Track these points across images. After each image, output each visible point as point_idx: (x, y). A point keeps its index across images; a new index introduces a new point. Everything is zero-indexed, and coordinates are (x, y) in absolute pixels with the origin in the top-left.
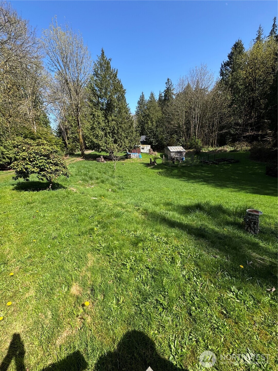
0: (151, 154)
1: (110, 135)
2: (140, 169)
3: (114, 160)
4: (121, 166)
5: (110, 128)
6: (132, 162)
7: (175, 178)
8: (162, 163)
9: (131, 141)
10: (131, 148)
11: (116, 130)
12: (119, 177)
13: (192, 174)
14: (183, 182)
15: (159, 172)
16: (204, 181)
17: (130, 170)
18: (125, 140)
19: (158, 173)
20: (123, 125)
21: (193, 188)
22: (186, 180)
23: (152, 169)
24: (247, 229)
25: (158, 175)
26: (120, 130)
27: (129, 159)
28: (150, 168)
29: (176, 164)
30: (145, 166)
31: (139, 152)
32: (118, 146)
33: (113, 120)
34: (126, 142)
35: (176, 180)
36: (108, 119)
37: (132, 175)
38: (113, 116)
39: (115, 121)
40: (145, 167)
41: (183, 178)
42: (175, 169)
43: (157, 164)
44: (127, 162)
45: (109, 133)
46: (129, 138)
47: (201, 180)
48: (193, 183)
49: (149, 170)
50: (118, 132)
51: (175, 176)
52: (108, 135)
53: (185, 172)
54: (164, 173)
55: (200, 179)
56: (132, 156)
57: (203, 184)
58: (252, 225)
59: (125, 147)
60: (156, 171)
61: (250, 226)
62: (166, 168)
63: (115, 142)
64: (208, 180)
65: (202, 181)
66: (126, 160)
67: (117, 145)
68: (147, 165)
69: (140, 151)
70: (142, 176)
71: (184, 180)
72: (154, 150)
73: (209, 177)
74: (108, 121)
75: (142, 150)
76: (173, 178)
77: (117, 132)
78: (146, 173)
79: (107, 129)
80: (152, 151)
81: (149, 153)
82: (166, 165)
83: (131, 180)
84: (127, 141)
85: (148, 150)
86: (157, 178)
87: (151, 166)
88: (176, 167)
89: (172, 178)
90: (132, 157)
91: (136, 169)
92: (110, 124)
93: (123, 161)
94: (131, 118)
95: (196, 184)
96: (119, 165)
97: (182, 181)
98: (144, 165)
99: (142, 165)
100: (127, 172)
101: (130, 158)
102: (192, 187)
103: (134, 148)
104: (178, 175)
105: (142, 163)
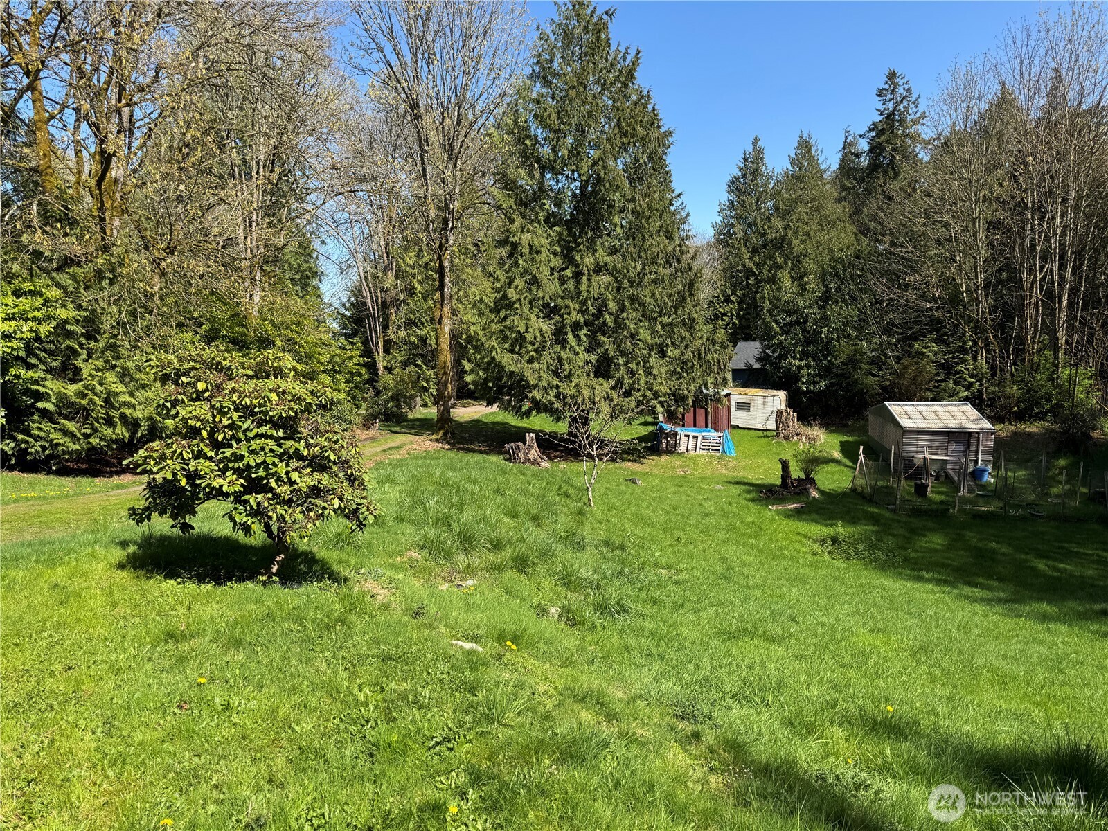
0: (787, 438)
1: (578, 338)
2: (724, 514)
3: (591, 457)
4: (623, 487)
5: (584, 303)
6: (679, 471)
7: (929, 581)
8: (853, 490)
9: (681, 369)
10: (680, 399)
11: (611, 314)
12: (607, 544)
13: (1041, 565)
14: (979, 608)
15: (834, 541)
17: (667, 513)
18: (652, 361)
19: (823, 542)
20: (646, 292)
21: (1044, 650)
22: (999, 601)
23: (790, 515)
25: (826, 557)
26: (631, 315)
27: (665, 458)
28: (777, 512)
29: (938, 498)
30: (753, 500)
31: (723, 423)
32: (613, 388)
33: (598, 269)
34: (655, 372)
35: (932, 591)
36: (577, 266)
37: (679, 540)
38: (601, 251)
39: (610, 274)
40: (751, 505)
41: (983, 587)
42: (932, 530)
43: (822, 492)
44: (656, 471)
45: (576, 326)
46: (673, 352)
47: (1097, 607)
48: (1044, 618)
49: (773, 520)
50: (619, 325)
51: (929, 566)
52: (570, 336)
53: (994, 552)
54: (860, 547)
55: (1097, 602)
56: (684, 440)
59: (649, 394)
60: (817, 530)
62: (874, 519)
63: (603, 369)
66: (652, 462)
67: (612, 382)
68: (766, 494)
69: (729, 419)
70: (731, 551)
71: (985, 594)
72: (804, 418)
74: (578, 275)
75: (740, 413)
76: (919, 579)
77: (616, 322)
78: (757, 535)
79: (567, 307)
80: (794, 423)
81: (780, 432)
82: (877, 505)
83: (669, 567)
84: (660, 367)
85: (774, 417)
86: (820, 572)
87: (781, 500)
88: (939, 516)
89: (909, 578)
90: (682, 449)
91: (699, 509)
92: (583, 288)
93: (635, 467)
94: (687, 257)
95: (1064, 629)
96: (613, 486)
97: (973, 600)
98: (749, 492)
99: (736, 490)
100: (651, 525)
101: (670, 452)
102: (1041, 643)
103: (696, 402)
104: (946, 566)
105: (738, 483)
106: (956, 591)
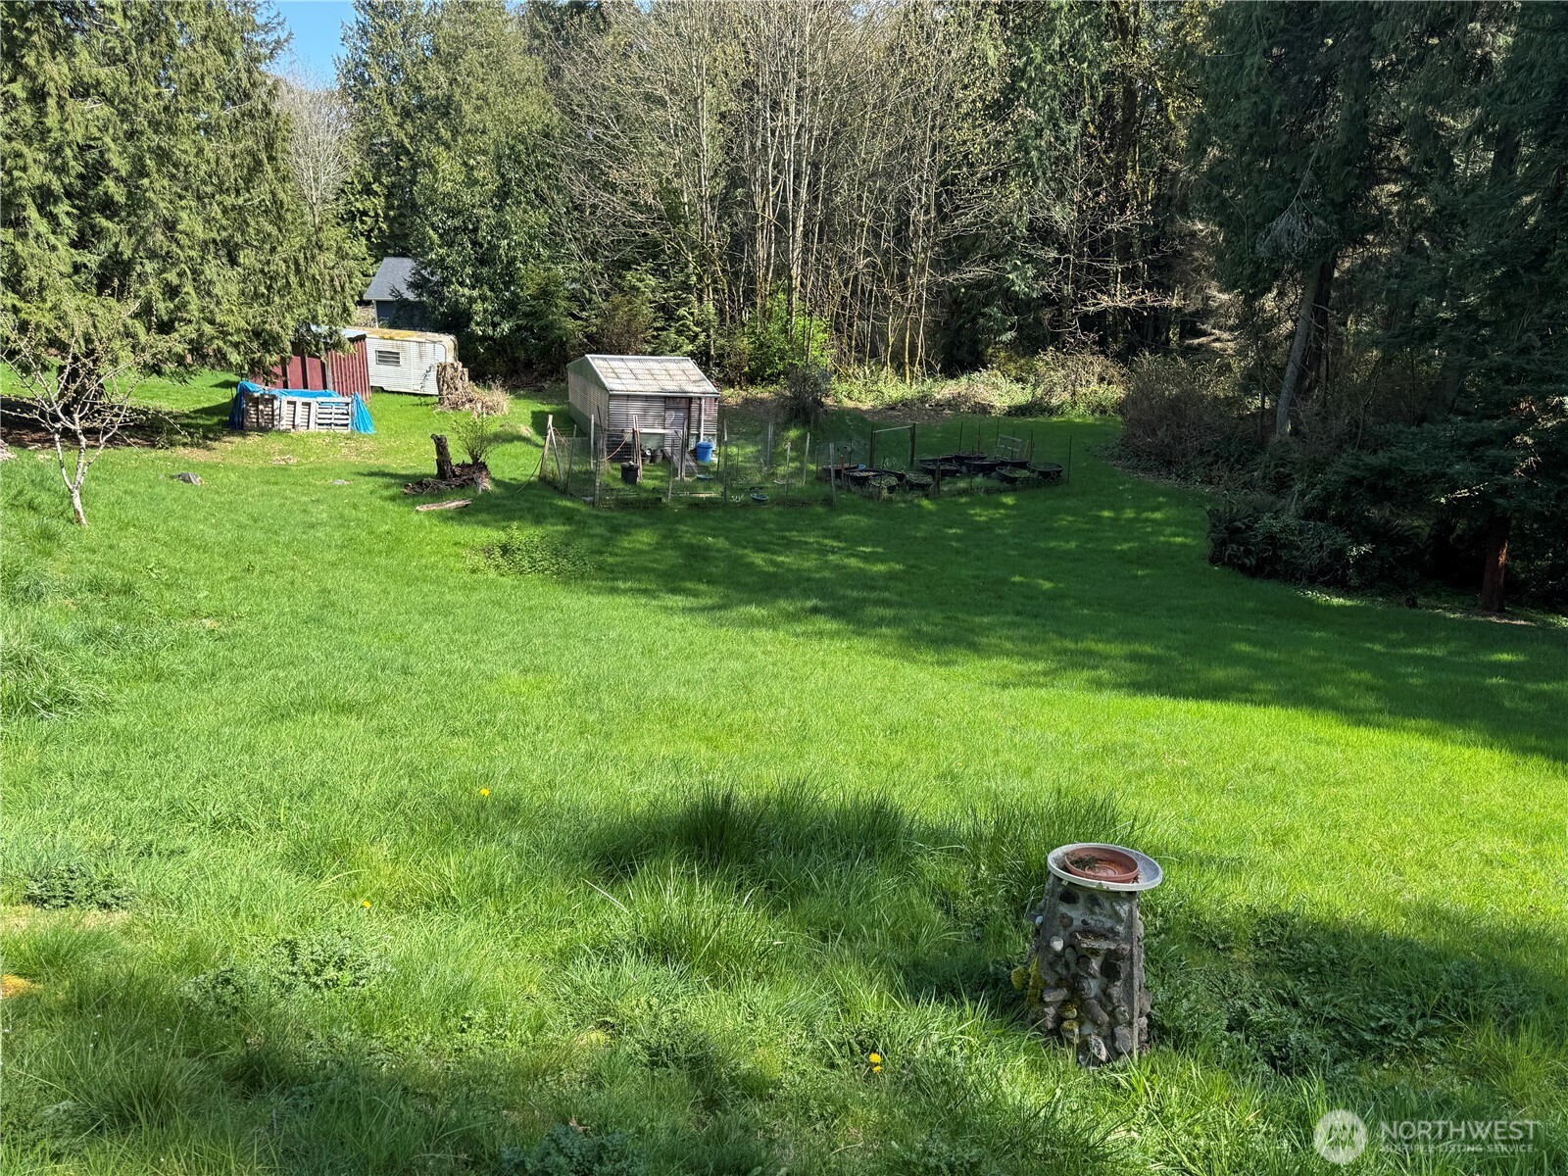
0: (455, 406)
1: (53, 219)
2: (343, 522)
4: (162, 490)
5: (57, 150)
6: (277, 460)
7: (625, 592)
8: (542, 479)
9: (263, 289)
10: (265, 339)
11: (118, 179)
12: (95, 586)
13: (758, 559)
14: (677, 621)
15: (505, 550)
16: (836, 613)
17: (241, 526)
18: (210, 271)
19: (488, 552)
20: (186, 144)
22: (703, 609)
23: (446, 518)
24: (1060, 1019)
25: (492, 574)
26: (158, 187)
27: (254, 440)
28: (428, 513)
29: (650, 484)
30: (393, 499)
31: (355, 380)
32: (136, 316)
33: (82, 90)
34: (217, 290)
36: (33, 78)
37: (249, 569)
38: (84, 55)
39: (109, 101)
40: (390, 506)
42: (639, 526)
43: (498, 483)
44: (233, 460)
45: (44, 197)
46: (247, 257)
47: (809, 604)
48: (749, 625)
49: (421, 526)
50: (137, 202)
51: (630, 571)
52: (32, 212)
53: (708, 548)
54: (537, 556)
55: (808, 598)
56: (286, 410)
57: (821, 634)
58: (1092, 987)
59: (208, 329)
60: (490, 535)
61: (1076, 995)
62: (568, 517)
63: (112, 277)
64: (860, 603)
65: (815, 610)
66: (232, 444)
67: (134, 306)
68: (416, 488)
69: (365, 377)
70: (341, 580)
71: (691, 602)
72: (478, 376)
73: (867, 582)
74: (38, 96)
75: (383, 367)
76: (614, 591)
77: (130, 195)
78: (389, 551)
79: (19, 155)
80: (464, 384)
81: (443, 397)
82: (571, 496)
83: (217, 615)
84: (226, 282)
85: (433, 375)
86: (475, 597)
87: (438, 496)
88: (649, 507)
89: (599, 591)
90: (285, 424)
91: (300, 517)
92: (52, 120)
93: (197, 455)
94: (262, 91)
95: (768, 634)
96: (142, 488)
97: (673, 612)
98: (388, 487)
99: (367, 485)
100: (204, 548)
101: (263, 430)
103: (299, 347)
104: (646, 570)
105: (371, 474)
106: (655, 603)
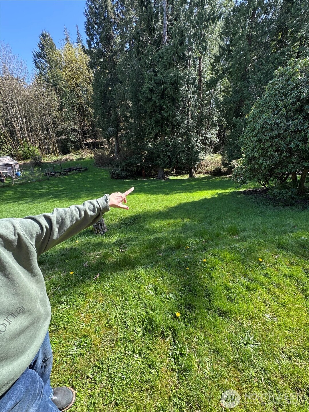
7: (11, 203)
13: (37, 192)
14: (25, 205)
16: (55, 197)
22: (30, 202)
24: (97, 232)
29: (8, 182)
42: (8, 190)
48: (40, 203)
51: (10, 199)
53: (26, 191)
57: (54, 201)
58: (100, 227)
61: (98, 229)
64: (59, 195)
65: (52, 197)
71: (26, 201)
73: (60, 191)
76: (8, 203)
88: (9, 186)
89: (5, 203)
95: (44, 203)
97: (23, 204)
102: (40, 207)
104: (14, 198)
106: (18, 203)
